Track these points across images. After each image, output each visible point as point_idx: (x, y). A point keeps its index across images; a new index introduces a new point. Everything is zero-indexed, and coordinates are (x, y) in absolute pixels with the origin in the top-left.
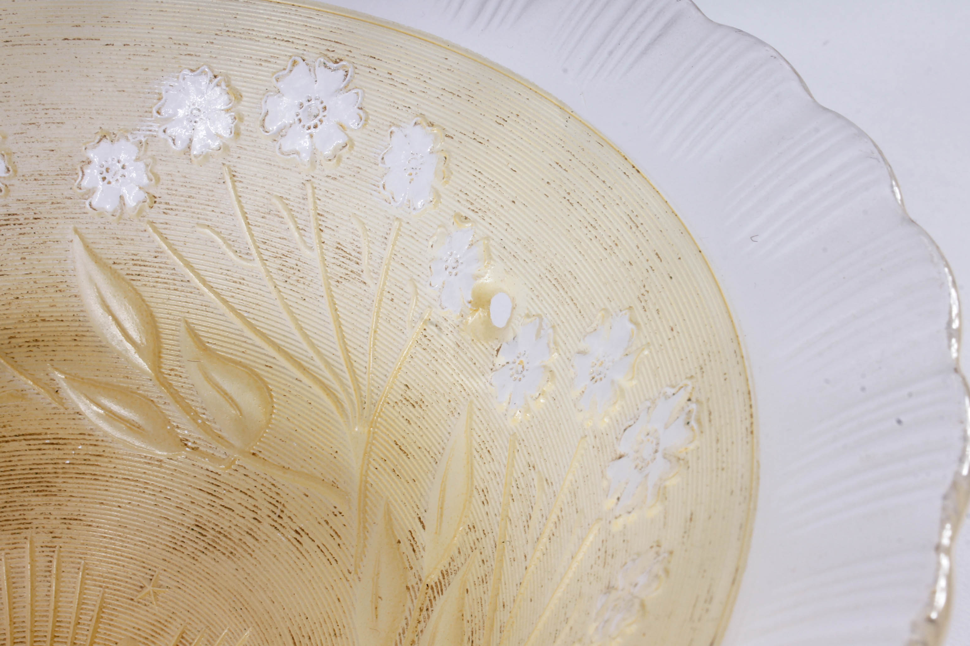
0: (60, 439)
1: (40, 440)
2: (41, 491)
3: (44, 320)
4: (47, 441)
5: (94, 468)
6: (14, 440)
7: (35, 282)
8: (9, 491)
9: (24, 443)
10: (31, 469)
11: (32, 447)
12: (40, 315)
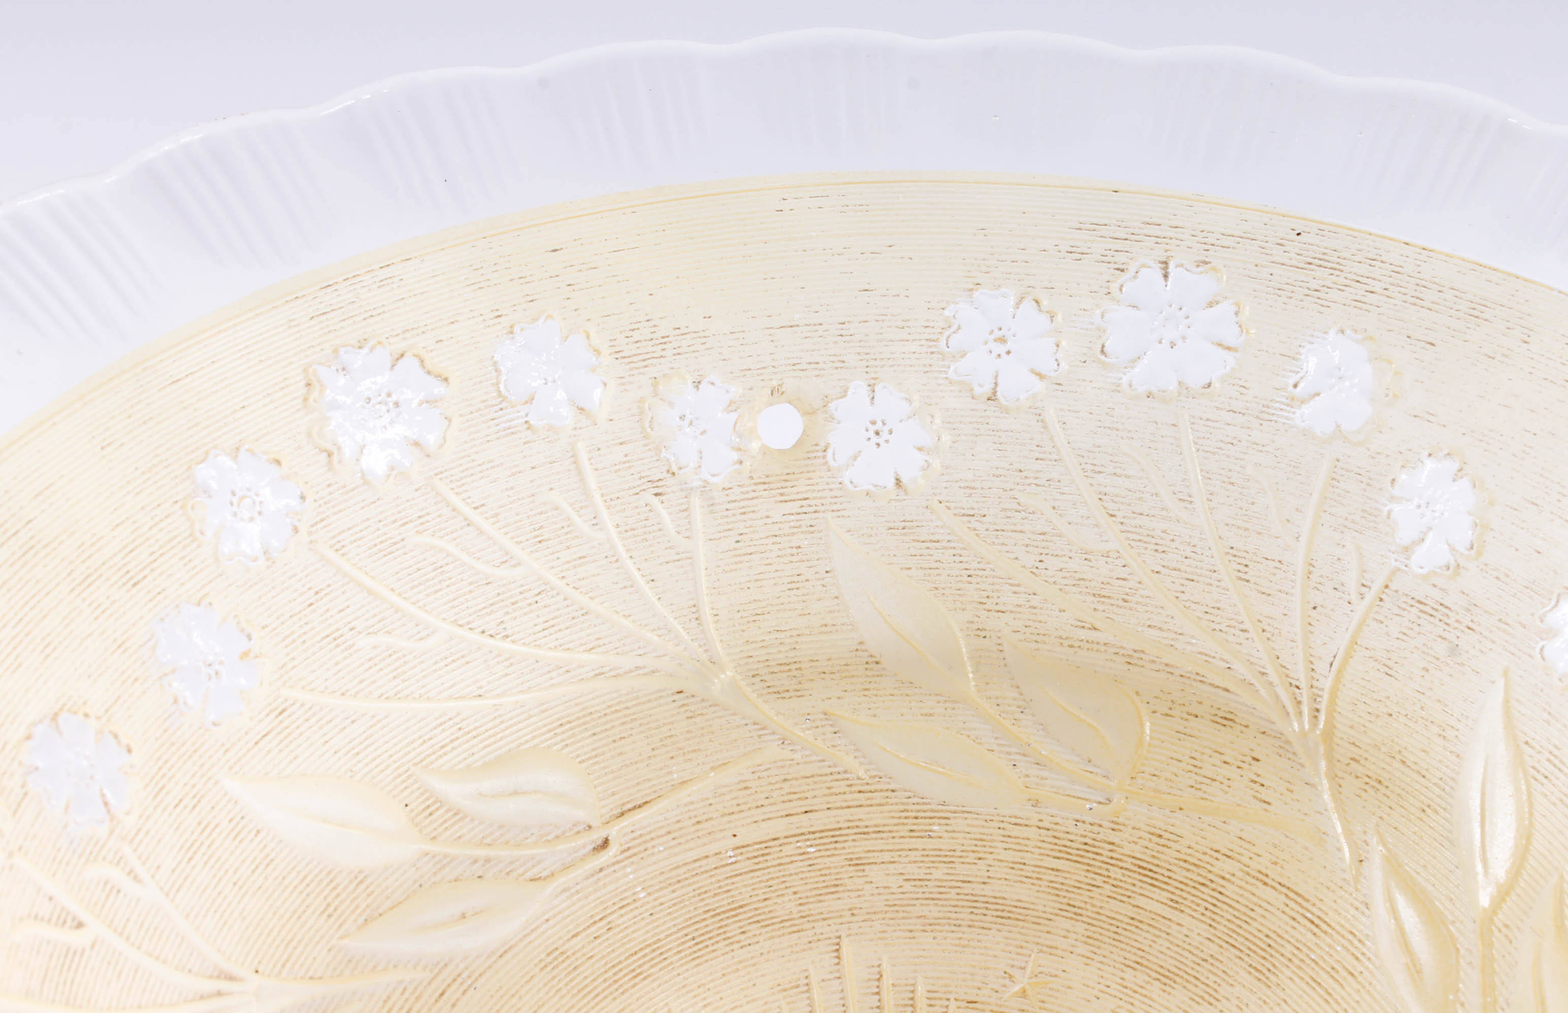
0: (1325, 922)
1: (1302, 907)
2: (1257, 970)
3: (1403, 762)
4: (1309, 915)
5: (1336, 986)
6: (1274, 888)
7: (1422, 708)
8: (1225, 945)
9: (1283, 898)
10: (1267, 936)
11: (1287, 910)
12: (1405, 753)
